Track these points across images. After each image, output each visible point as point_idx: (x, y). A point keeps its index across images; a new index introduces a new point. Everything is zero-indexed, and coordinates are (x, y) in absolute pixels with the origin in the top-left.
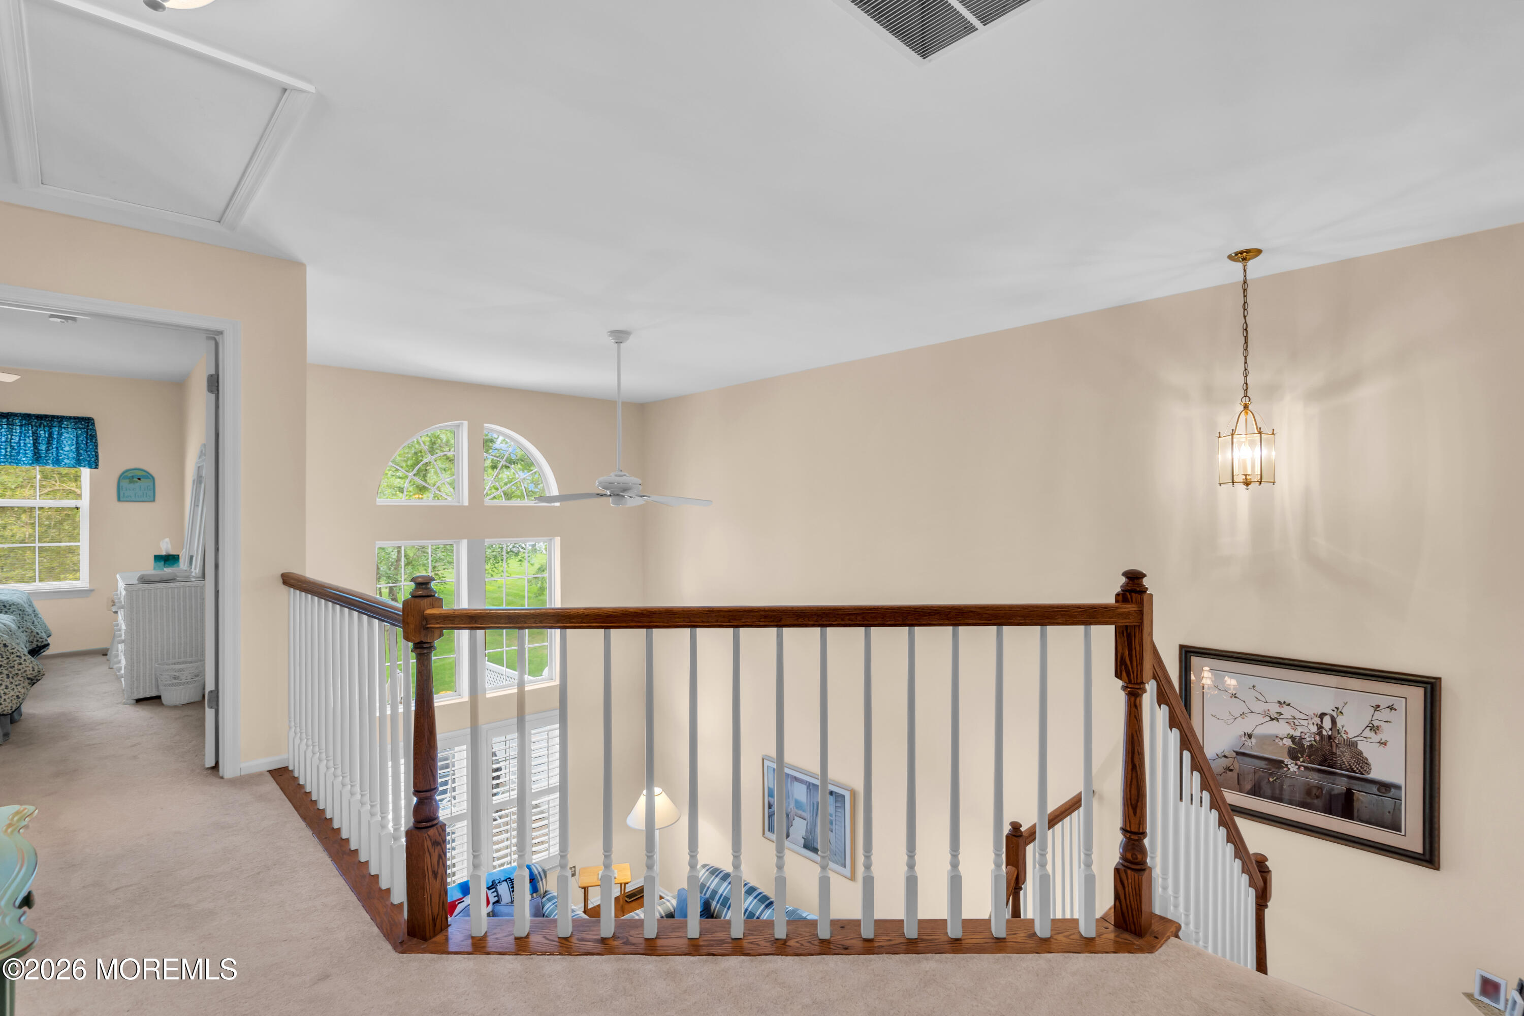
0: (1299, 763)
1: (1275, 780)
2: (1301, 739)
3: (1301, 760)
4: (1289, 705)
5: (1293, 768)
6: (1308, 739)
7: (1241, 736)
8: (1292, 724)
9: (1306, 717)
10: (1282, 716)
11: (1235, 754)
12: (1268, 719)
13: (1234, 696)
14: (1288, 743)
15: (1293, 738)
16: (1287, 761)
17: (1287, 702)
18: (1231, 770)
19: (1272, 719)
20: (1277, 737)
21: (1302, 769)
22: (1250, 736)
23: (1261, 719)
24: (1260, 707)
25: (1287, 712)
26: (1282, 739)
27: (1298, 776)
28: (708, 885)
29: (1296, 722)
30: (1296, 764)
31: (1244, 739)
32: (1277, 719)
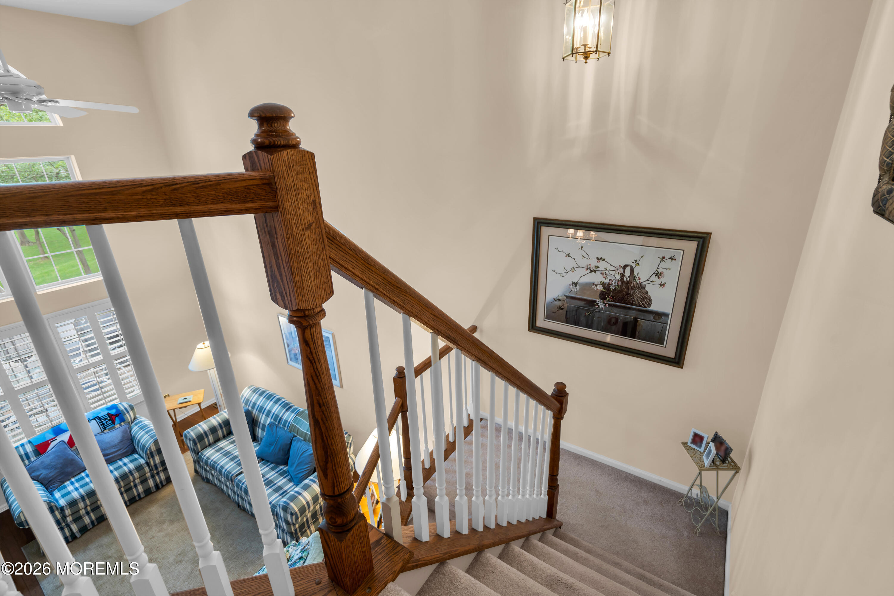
0: (606, 302)
1: (589, 314)
2: (609, 284)
3: (607, 299)
4: (604, 260)
5: (601, 306)
6: (614, 285)
7: (570, 285)
8: (604, 274)
9: (614, 269)
10: (598, 269)
11: (565, 297)
12: (589, 271)
13: (568, 255)
14: (600, 288)
15: (603, 284)
16: (598, 301)
17: (603, 258)
18: (562, 309)
19: (591, 271)
20: (593, 284)
21: (607, 305)
22: (576, 284)
23: (584, 272)
24: (584, 263)
25: (602, 265)
26: (596, 285)
27: (604, 311)
28: (250, 400)
29: (607, 272)
30: (604, 303)
31: (572, 287)
32: (595, 271)
